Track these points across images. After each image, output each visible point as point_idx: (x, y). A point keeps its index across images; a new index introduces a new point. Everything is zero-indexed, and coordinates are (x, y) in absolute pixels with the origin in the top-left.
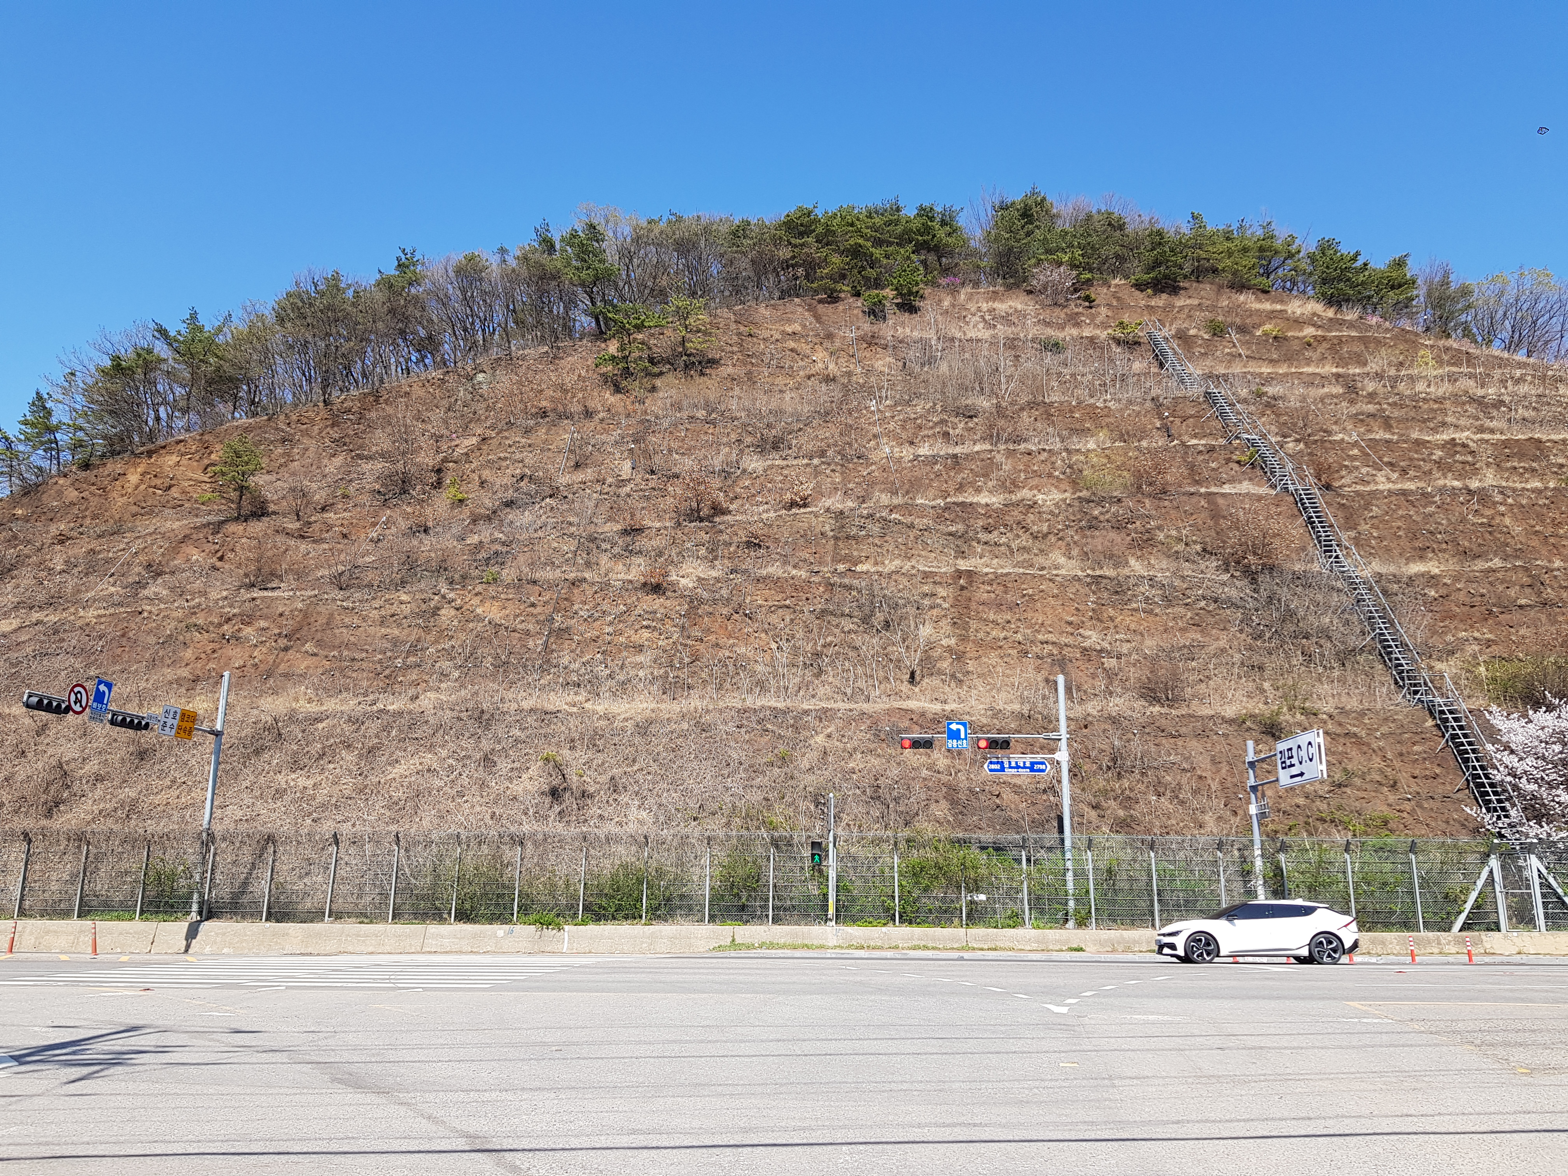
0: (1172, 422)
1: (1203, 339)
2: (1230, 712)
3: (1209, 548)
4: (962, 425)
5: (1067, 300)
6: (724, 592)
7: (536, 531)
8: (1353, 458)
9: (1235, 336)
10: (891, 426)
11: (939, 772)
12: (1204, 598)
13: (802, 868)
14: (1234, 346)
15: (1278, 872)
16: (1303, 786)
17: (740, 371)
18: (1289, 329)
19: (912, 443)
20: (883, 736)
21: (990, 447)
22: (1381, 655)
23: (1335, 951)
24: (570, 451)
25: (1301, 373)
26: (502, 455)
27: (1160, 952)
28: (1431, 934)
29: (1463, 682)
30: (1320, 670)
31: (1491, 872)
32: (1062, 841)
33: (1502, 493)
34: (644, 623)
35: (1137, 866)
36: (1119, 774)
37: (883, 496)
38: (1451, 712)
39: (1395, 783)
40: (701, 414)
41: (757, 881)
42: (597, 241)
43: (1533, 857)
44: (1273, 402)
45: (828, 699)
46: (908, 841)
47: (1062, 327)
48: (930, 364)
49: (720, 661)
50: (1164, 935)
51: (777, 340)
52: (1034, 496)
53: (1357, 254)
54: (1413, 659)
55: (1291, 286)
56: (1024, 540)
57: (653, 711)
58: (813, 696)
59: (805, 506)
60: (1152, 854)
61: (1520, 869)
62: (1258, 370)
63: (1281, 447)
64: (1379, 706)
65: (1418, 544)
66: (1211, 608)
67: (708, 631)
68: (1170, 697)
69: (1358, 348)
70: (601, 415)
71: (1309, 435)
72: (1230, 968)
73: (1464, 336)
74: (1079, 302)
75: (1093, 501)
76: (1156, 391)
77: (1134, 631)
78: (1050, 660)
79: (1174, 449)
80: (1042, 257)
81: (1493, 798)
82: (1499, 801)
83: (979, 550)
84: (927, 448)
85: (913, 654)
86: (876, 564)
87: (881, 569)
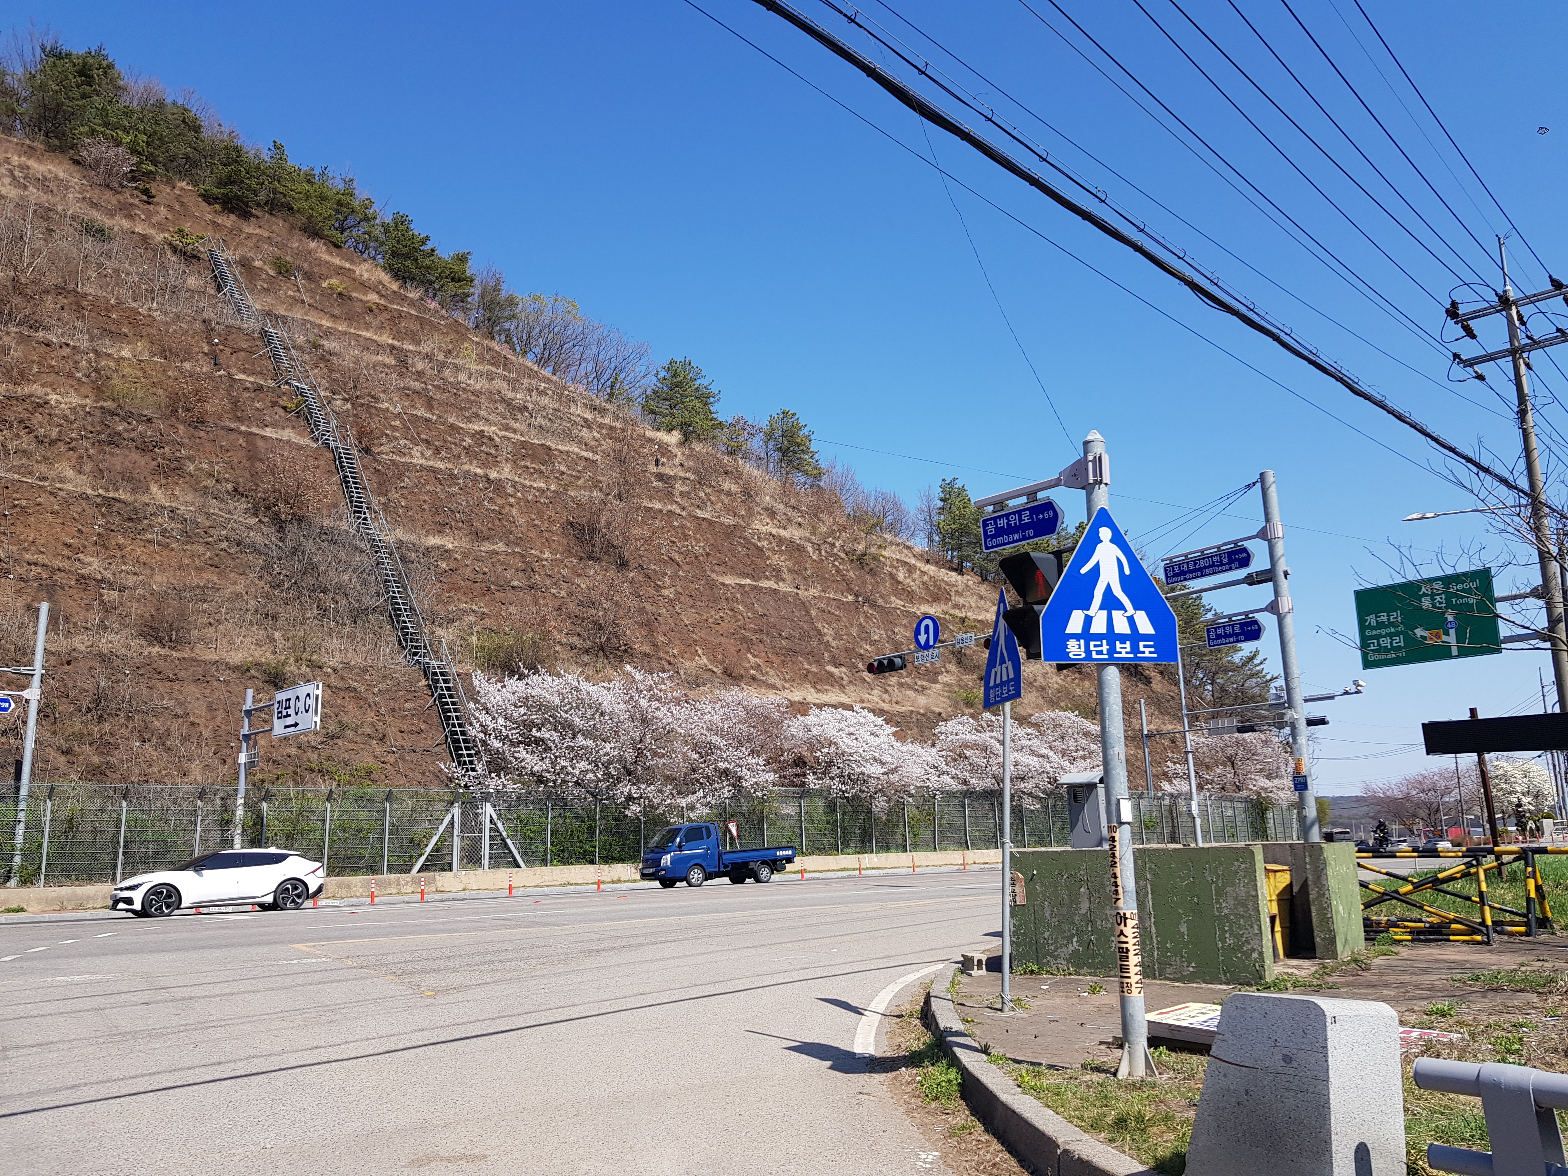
0: (221, 351)
1: (267, 274)
2: (235, 658)
3: (241, 489)
5: (122, 186)
8: (394, 428)
9: (301, 281)
12: (227, 539)
14: (299, 291)
15: (259, 820)
16: (297, 736)
18: (355, 290)
22: (390, 616)
23: (299, 896)
25: (360, 336)
27: (114, 907)
28: (392, 876)
29: (457, 648)
30: (333, 625)
31: (453, 818)
32: (18, 789)
33: (514, 486)
35: (105, 816)
36: (101, 716)
38: (442, 674)
39: (384, 736)
43: (488, 804)
44: (328, 357)
47: (111, 214)
50: (121, 889)
52: (47, 394)
53: (427, 238)
54: (418, 624)
55: (362, 249)
56: (26, 442)
60: (124, 804)
61: (477, 815)
62: (318, 321)
63: (329, 402)
64: (381, 665)
65: (438, 519)
66: (233, 551)
68: (174, 638)
69: (415, 326)
71: (357, 397)
72: (186, 919)
73: (506, 342)
74: (135, 192)
75: (118, 415)
76: (208, 314)
77: (144, 564)
78: (35, 584)
79: (219, 380)
80: (98, 128)
81: (465, 752)
82: (469, 755)
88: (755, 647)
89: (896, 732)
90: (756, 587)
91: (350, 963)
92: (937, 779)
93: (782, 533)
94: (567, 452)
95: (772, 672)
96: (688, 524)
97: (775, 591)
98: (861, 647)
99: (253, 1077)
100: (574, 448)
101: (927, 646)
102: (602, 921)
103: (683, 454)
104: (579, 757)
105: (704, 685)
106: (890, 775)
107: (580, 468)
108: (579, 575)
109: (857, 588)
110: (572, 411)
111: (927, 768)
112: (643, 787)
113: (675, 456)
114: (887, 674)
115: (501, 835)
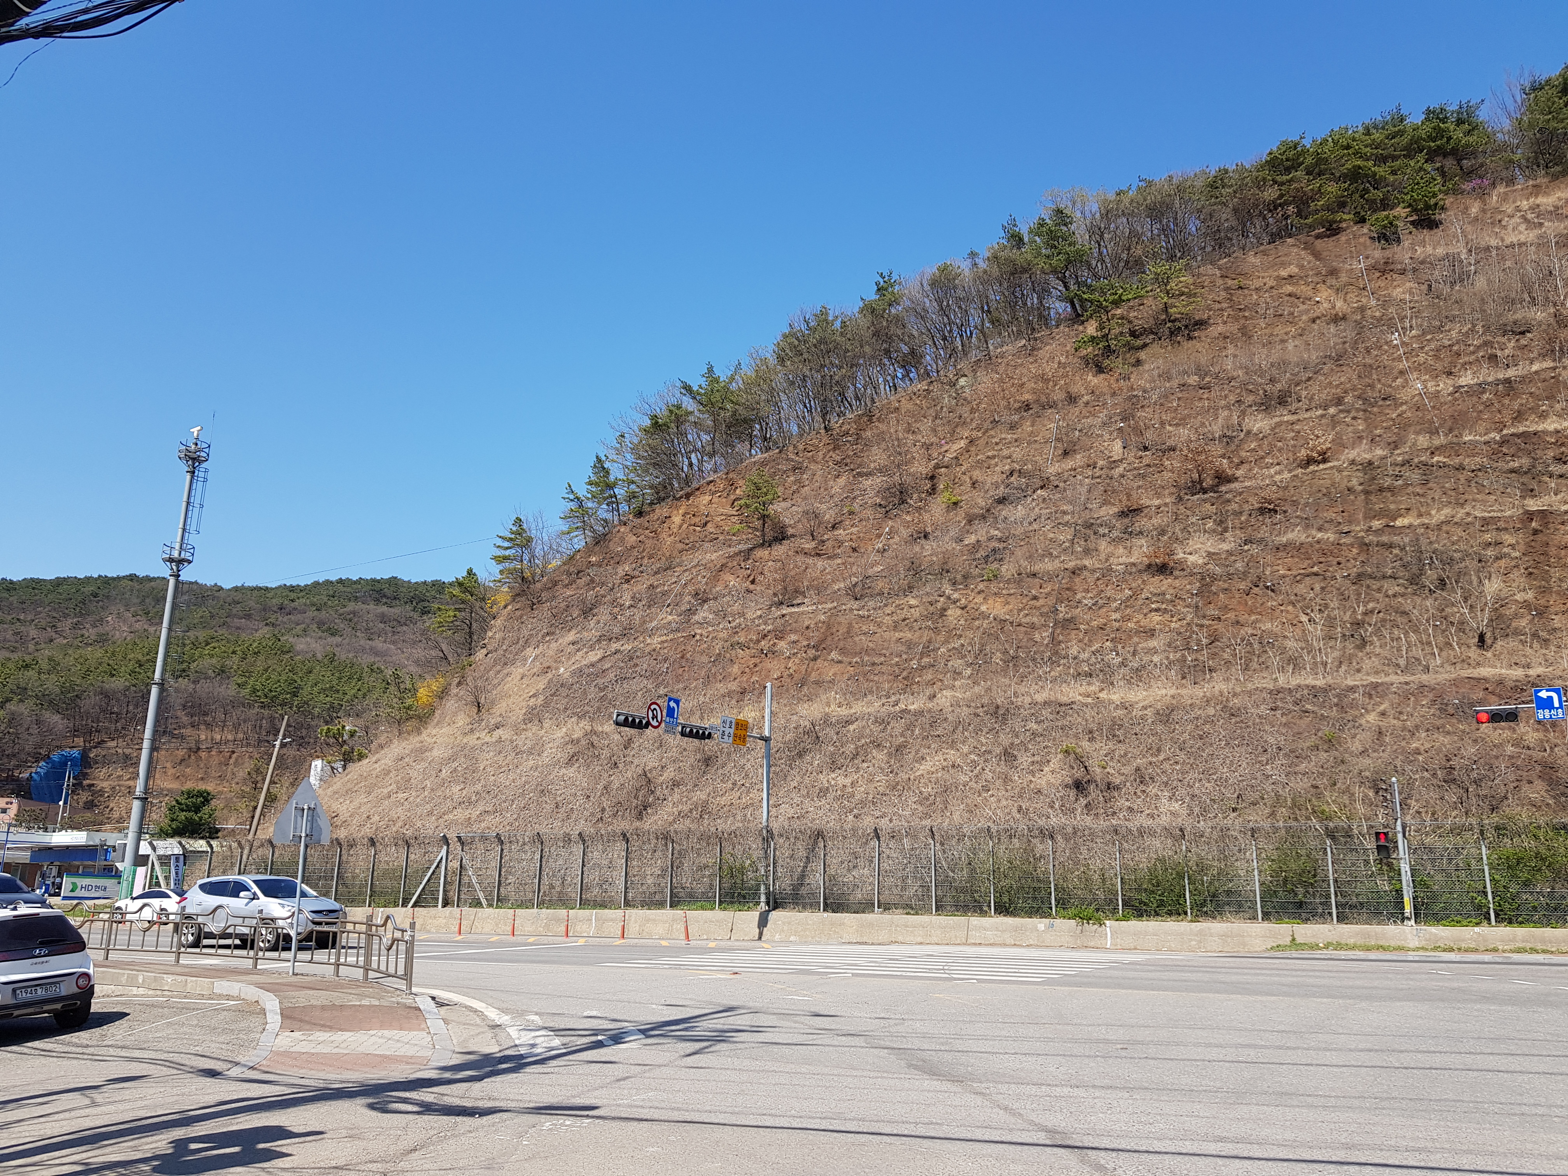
4: (1512, 344)
6: (1239, 565)
7: (1030, 523)
10: (1422, 358)
11: (1529, 748)
13: (1367, 862)
17: (1233, 328)
19: (1450, 374)
20: (1451, 710)
21: (1552, 365)
24: (1058, 440)
26: (990, 454)
34: (1153, 606)
37: (1421, 438)
40: (1193, 380)
41: (1315, 876)
42: (1065, 225)
45: (1377, 673)
46: (1497, 828)
48: (1462, 281)
49: (1243, 640)
51: (1272, 288)
57: (1173, 697)
58: (1359, 671)
59: (1324, 461)
67: (1226, 608)
70: (1086, 398)
83: (1553, 485)
84: (1470, 377)
85: (1479, 613)
86: (1420, 515)
87: (1427, 521)
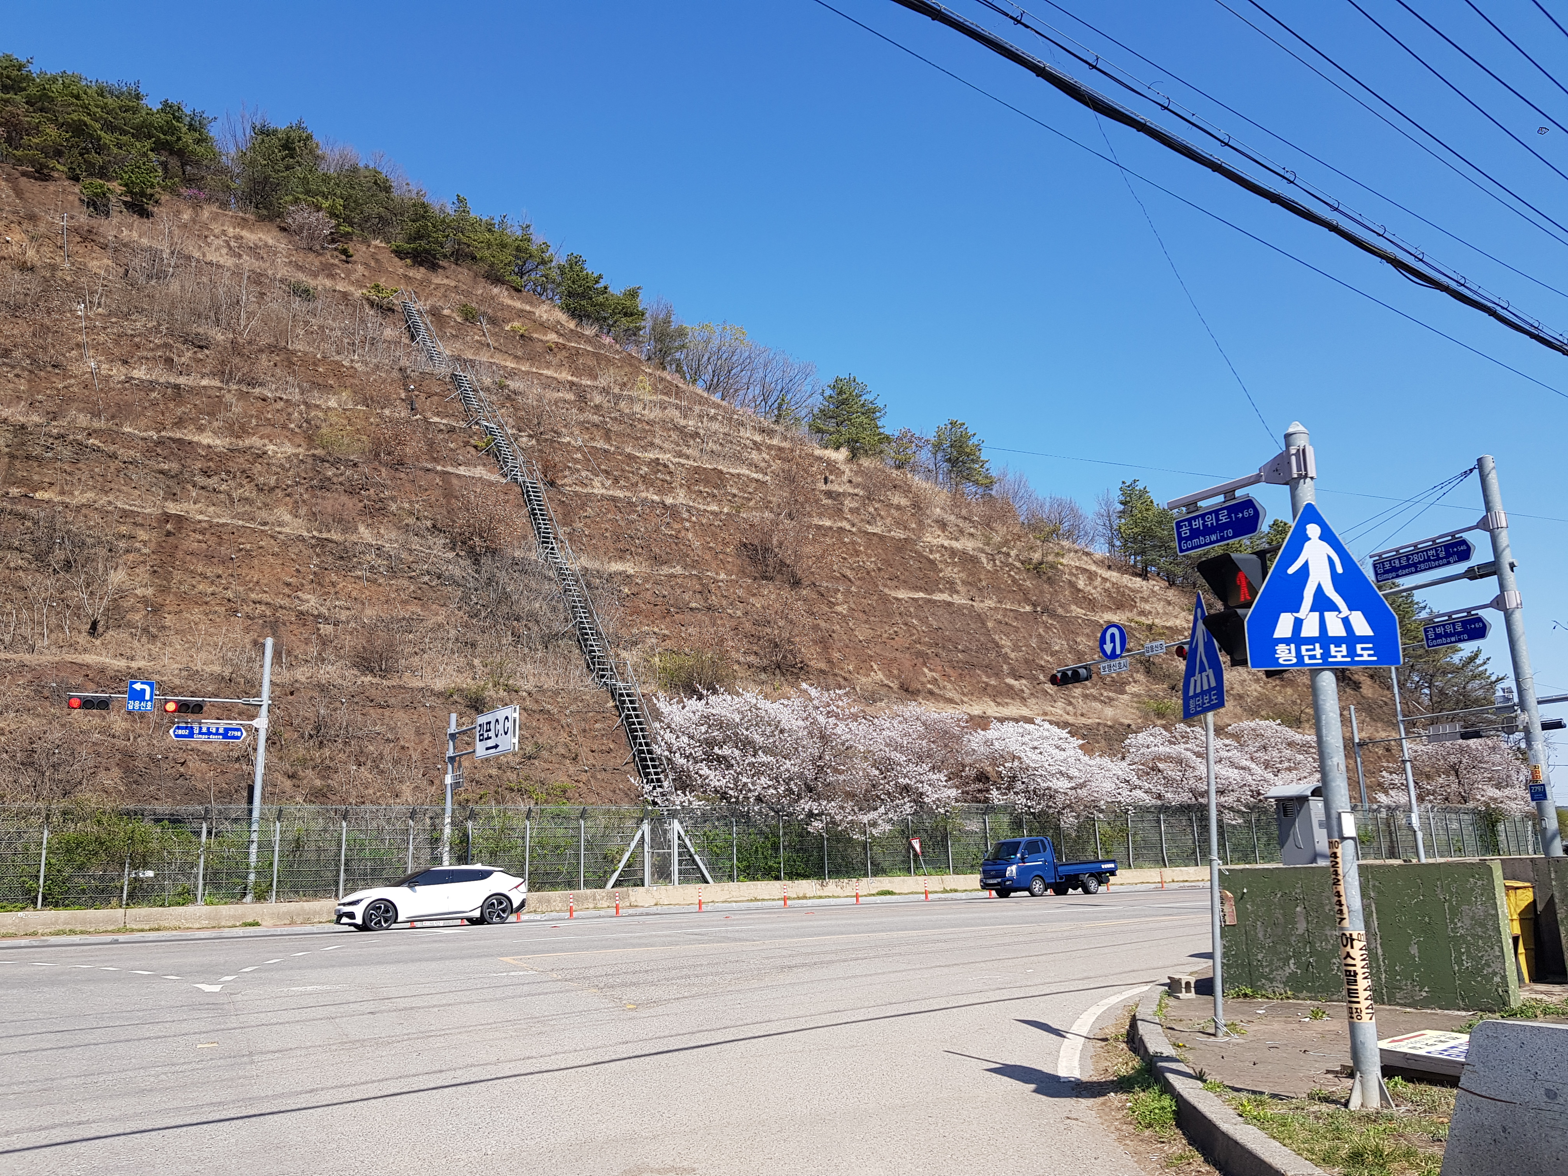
0: (416, 396)
1: (455, 321)
2: (439, 685)
3: (439, 526)
4: (189, 354)
5: (323, 248)
8: (576, 461)
9: (486, 326)
10: (102, 338)
11: (114, 737)
12: (428, 573)
14: (484, 335)
15: (465, 838)
16: (498, 758)
18: (536, 331)
19: (125, 362)
20: (46, 693)
21: (219, 385)
22: (579, 641)
23: (504, 911)
25: (541, 374)
27: (338, 922)
28: (589, 891)
29: (640, 670)
30: (526, 650)
31: (643, 834)
32: (250, 811)
33: (688, 511)
35: (328, 836)
36: (321, 742)
37: (82, 416)
38: (628, 695)
39: (577, 755)
43: (676, 821)
44: (513, 396)
46: (64, 813)
47: (315, 276)
48: (159, 278)
50: (344, 904)
52: (264, 445)
53: (600, 277)
54: (604, 647)
55: (540, 291)
56: (248, 491)
60: (344, 824)
61: (665, 832)
62: (503, 363)
63: (516, 439)
64: (571, 687)
65: (619, 546)
66: (433, 584)
68: (383, 667)
69: (591, 362)
71: (541, 433)
72: (403, 933)
73: (677, 371)
74: (335, 253)
75: (328, 461)
76: (404, 362)
77: (355, 599)
78: (261, 621)
79: (415, 423)
80: (301, 196)
81: (652, 770)
82: (656, 773)
83: (194, 494)
84: (143, 372)
85: (97, 601)
86: (62, 493)
87: (68, 500)
88: (931, 661)
89: (1083, 745)
90: (929, 600)
91: (555, 976)
92: (1129, 793)
93: (955, 544)
94: (739, 475)
95: (949, 686)
96: (859, 540)
97: (950, 604)
98: (1042, 658)
99: (472, 1085)
100: (744, 471)
101: (1113, 656)
102: (792, 937)
103: (851, 470)
104: (759, 774)
105: (881, 700)
106: (1078, 790)
107: (751, 490)
108: (754, 595)
109: (1035, 598)
110: (741, 434)
111: (1118, 782)
112: (825, 803)
113: (844, 472)
114: (1070, 686)
115: (689, 851)
